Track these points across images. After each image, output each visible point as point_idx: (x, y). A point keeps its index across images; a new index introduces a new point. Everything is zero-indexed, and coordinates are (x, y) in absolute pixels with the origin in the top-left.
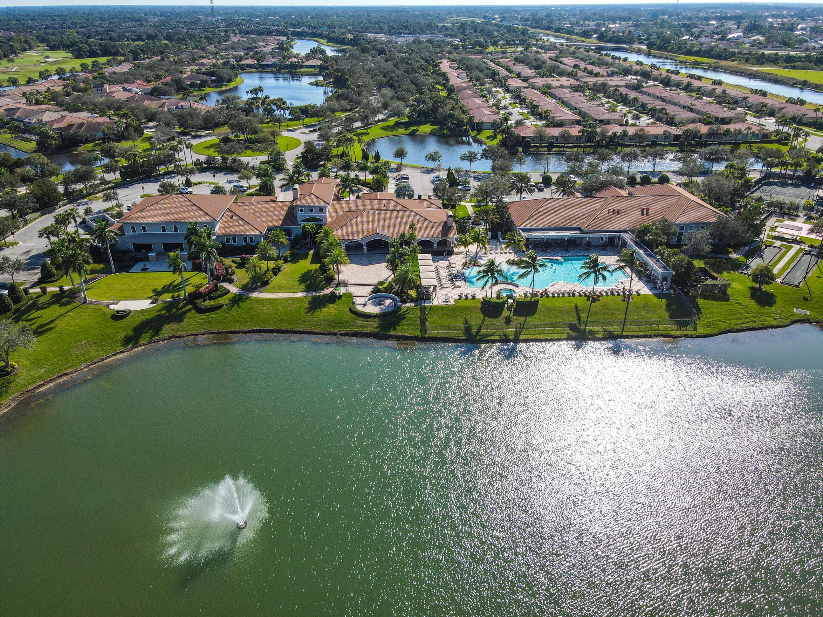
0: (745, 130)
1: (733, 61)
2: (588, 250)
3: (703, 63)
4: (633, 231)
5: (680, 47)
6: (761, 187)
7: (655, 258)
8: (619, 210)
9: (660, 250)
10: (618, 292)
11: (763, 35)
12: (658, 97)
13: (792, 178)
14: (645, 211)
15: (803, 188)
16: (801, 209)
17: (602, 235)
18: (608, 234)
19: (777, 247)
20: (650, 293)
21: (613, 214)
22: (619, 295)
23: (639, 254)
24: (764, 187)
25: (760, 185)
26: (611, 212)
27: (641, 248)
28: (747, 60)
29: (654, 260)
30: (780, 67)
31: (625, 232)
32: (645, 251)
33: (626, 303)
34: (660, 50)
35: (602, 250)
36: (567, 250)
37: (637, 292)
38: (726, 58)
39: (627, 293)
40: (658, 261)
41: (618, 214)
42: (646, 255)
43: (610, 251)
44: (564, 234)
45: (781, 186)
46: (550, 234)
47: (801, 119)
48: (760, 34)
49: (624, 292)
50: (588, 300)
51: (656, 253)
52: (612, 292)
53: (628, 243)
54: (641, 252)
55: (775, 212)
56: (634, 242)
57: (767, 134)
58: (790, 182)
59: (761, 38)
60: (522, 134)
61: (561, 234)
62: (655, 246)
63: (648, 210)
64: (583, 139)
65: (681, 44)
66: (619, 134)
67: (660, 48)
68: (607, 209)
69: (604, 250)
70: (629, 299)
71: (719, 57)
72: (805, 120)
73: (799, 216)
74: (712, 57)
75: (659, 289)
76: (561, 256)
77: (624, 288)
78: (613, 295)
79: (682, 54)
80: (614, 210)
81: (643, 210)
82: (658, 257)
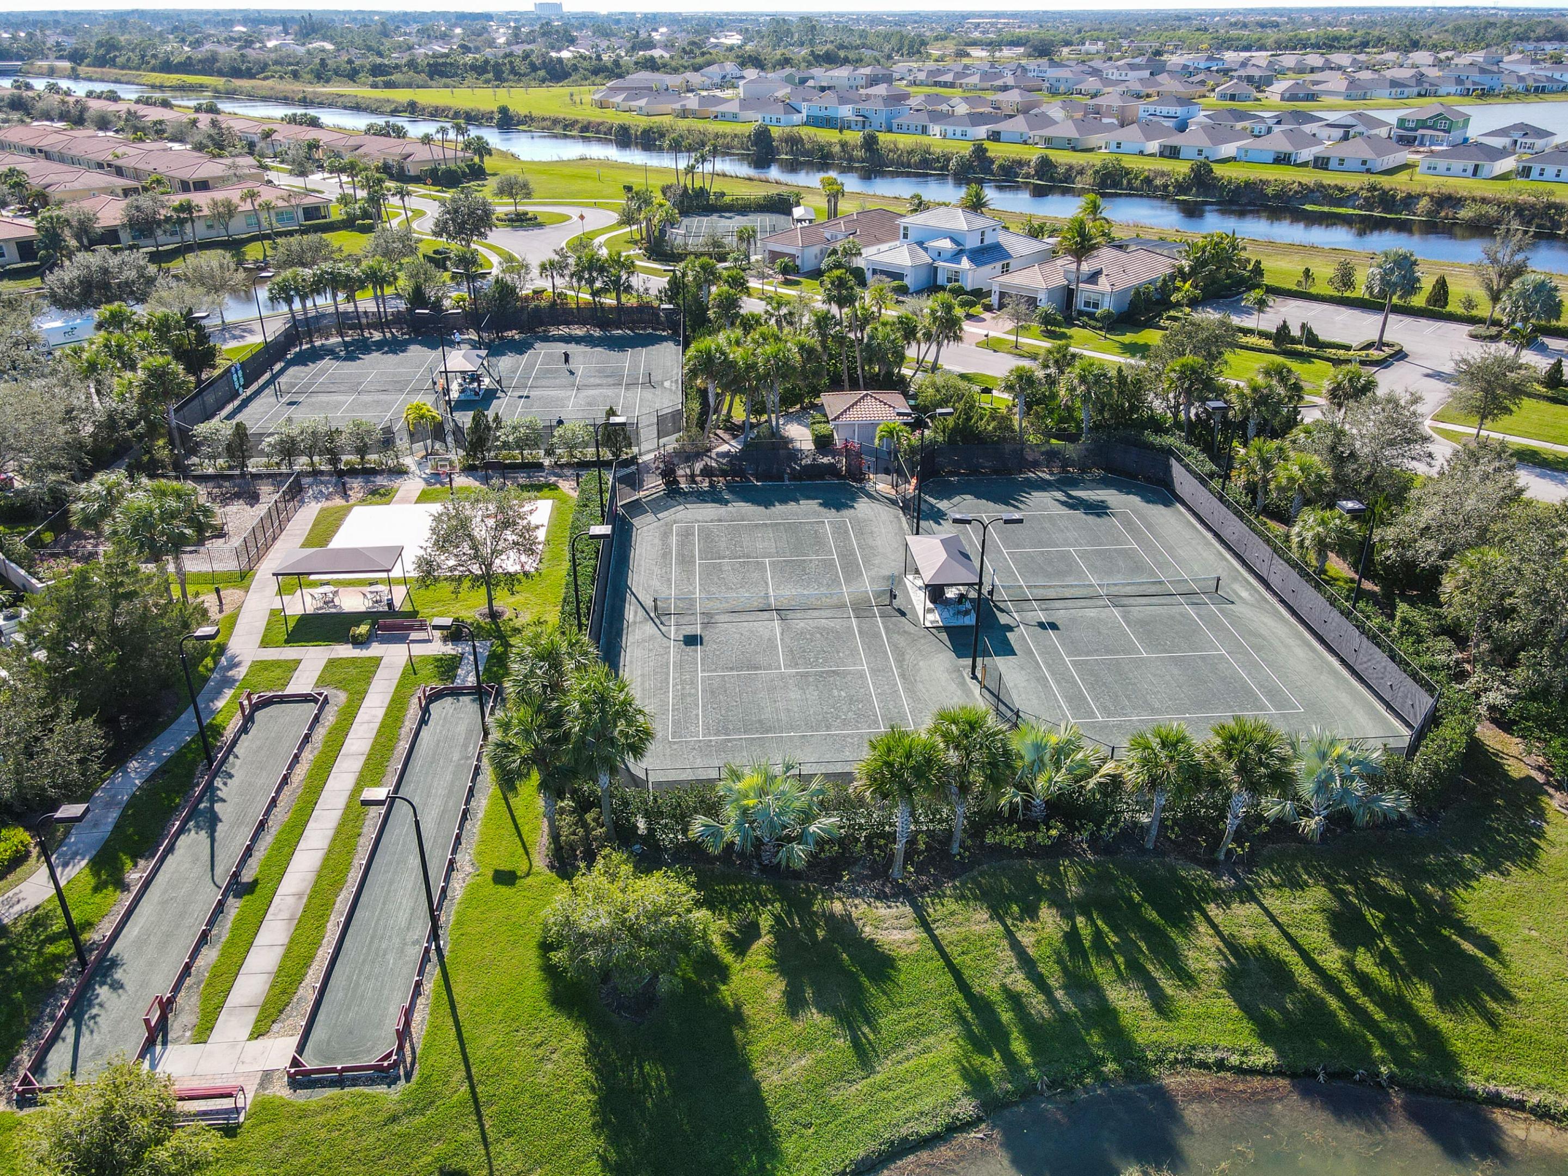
0: (243, 199)
1: (266, 78)
3: (201, 86)
5: (143, 57)
6: (282, 371)
11: (331, 39)
12: (32, 151)
13: (380, 322)
15: (415, 351)
16: (402, 443)
19: (306, 699)
24: (292, 370)
25: (277, 367)
28: (296, 75)
30: (364, 84)
34: (102, 65)
38: (250, 75)
45: (350, 357)
47: (402, 169)
48: (324, 38)
55: (315, 473)
57: (317, 209)
58: (377, 336)
59: (329, 46)
65: (144, 50)
67: (101, 62)
71: (236, 73)
72: (413, 171)
73: (400, 472)
74: (220, 73)
79: (153, 70)
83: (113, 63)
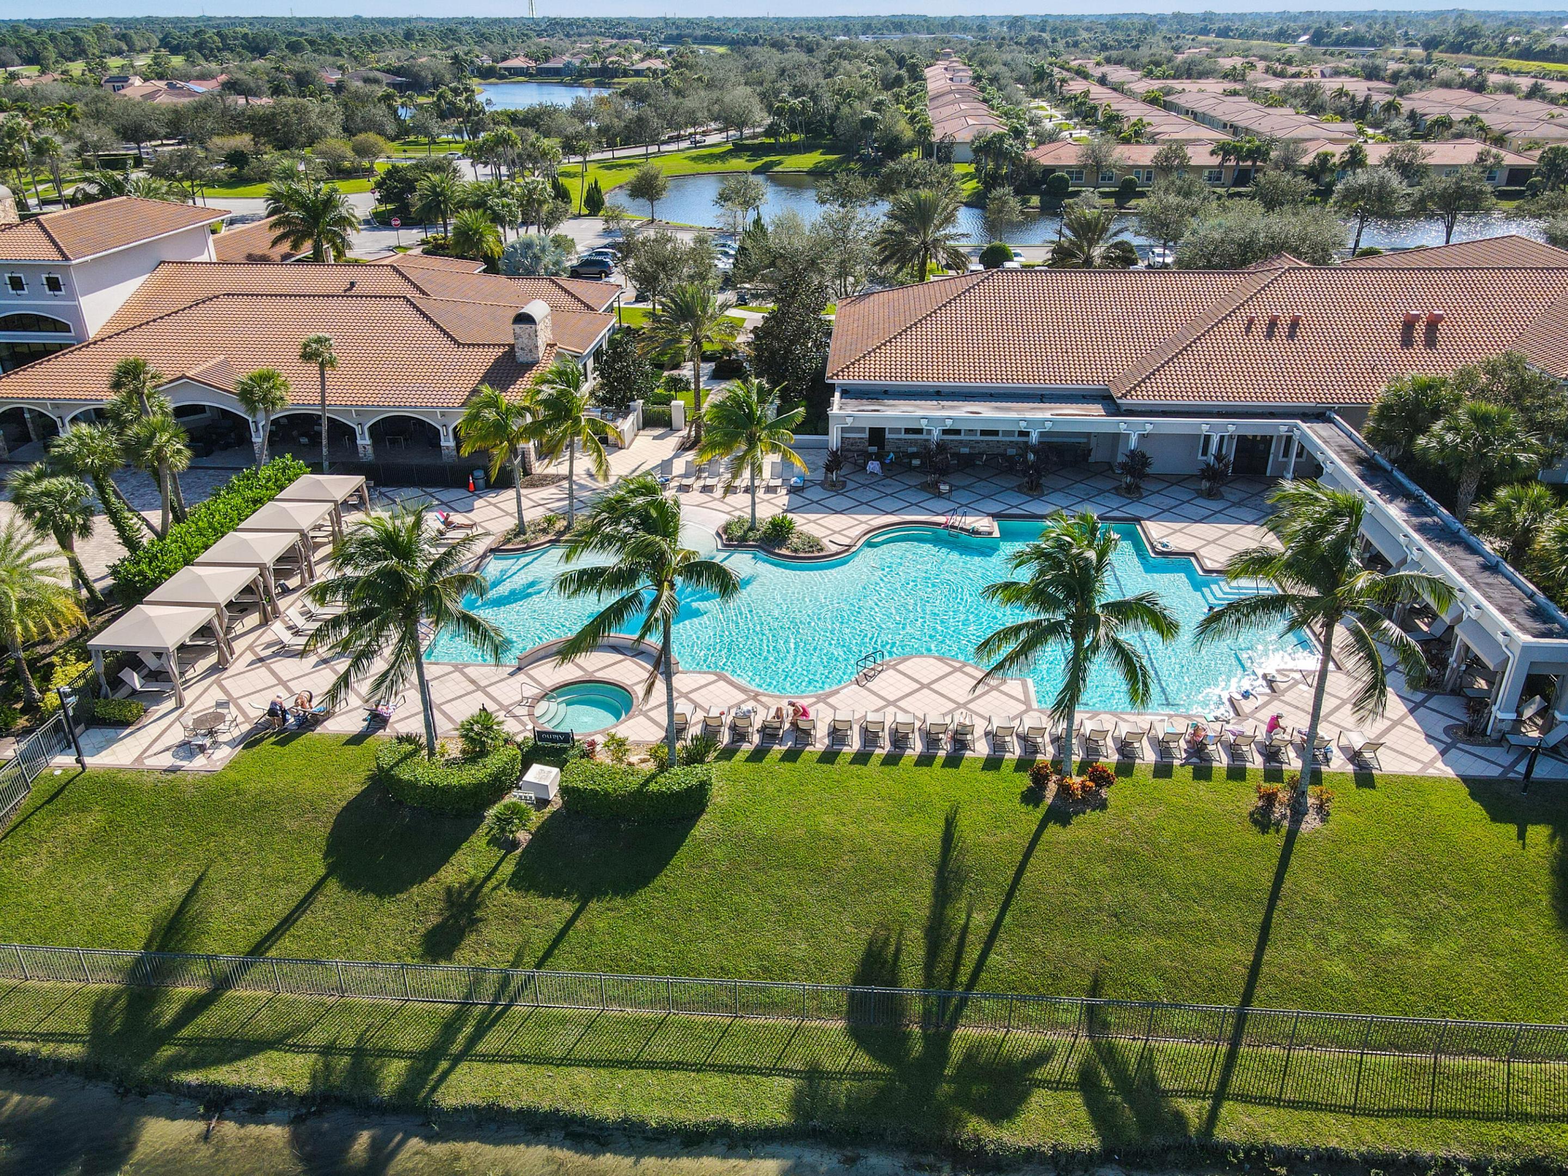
2: (1132, 492)
4: (1354, 414)
5: (1503, 44)
7: (1473, 550)
8: (1295, 324)
9: (1507, 510)
10: (1234, 751)
14: (1420, 328)
17: (1203, 425)
18: (1231, 426)
20: (1443, 770)
21: (1270, 335)
22: (1237, 773)
23: (1382, 526)
26: (1260, 328)
27: (1393, 491)
29: (1472, 562)
31: (1319, 415)
32: (1417, 508)
33: (1275, 841)
34: (1455, 52)
35: (1201, 494)
36: (1034, 489)
37: (1355, 756)
39: (1293, 763)
40: (1490, 568)
41: (1292, 335)
42: (1421, 529)
43: (1239, 504)
44: (1028, 415)
46: (960, 412)
49: (1271, 754)
50: (1032, 797)
51: (1485, 525)
52: (1198, 749)
53: (1328, 468)
54: (1395, 511)
56: (1360, 461)
60: (1046, 161)
61: (1013, 415)
62: (1469, 486)
63: (1433, 324)
64: (1227, 177)
66: (1336, 160)
67: (1455, 48)
68: (1243, 316)
69: (1210, 494)
70: (1298, 812)
75: (1501, 740)
76: (995, 516)
77: (1274, 724)
78: (1203, 772)
80: (1273, 323)
81: (1409, 325)
82: (1490, 545)
83: (1469, 50)
